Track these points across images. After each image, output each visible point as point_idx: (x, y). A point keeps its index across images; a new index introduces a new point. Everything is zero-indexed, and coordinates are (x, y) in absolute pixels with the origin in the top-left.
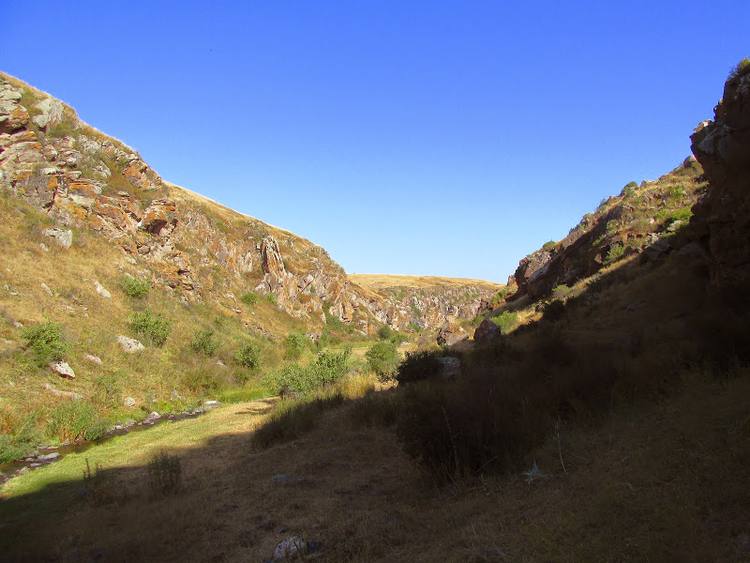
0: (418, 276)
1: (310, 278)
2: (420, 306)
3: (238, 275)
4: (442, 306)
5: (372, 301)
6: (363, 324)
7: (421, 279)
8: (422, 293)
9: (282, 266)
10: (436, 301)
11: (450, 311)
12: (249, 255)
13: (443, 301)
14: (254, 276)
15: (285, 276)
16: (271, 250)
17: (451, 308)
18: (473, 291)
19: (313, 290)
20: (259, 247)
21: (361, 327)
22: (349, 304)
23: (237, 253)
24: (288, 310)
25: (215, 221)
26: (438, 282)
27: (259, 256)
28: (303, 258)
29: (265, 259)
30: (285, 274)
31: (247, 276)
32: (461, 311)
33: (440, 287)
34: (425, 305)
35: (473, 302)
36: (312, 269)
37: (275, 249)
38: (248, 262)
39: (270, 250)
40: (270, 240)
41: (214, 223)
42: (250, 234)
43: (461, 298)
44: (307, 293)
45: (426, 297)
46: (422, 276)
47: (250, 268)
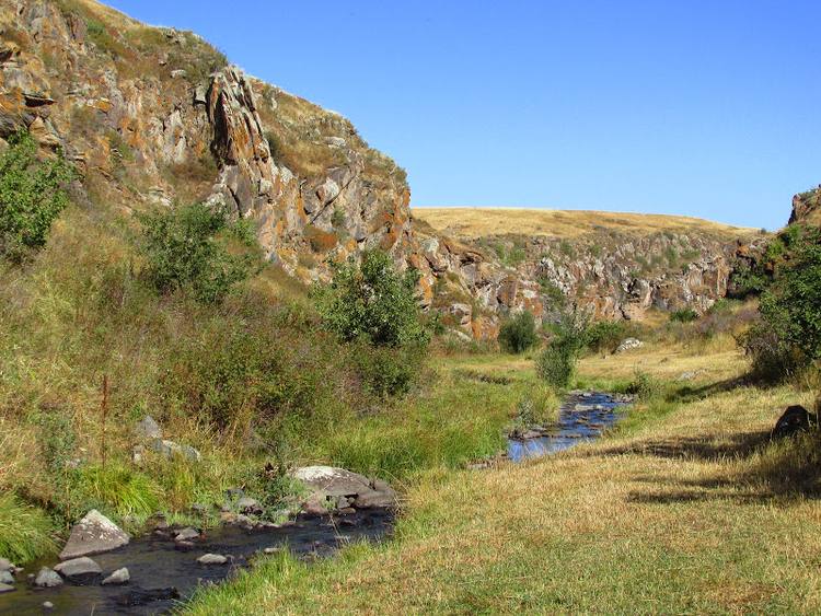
0: (549, 210)
1: (331, 187)
2: (562, 280)
3: (151, 169)
4: (613, 280)
5: (467, 261)
6: (461, 314)
7: (558, 217)
8: (566, 250)
9: (264, 146)
10: (599, 268)
11: (633, 292)
12: (175, 118)
13: (614, 269)
14: (193, 173)
15: (274, 175)
16: (236, 104)
17: (634, 285)
18: (682, 243)
19: (338, 220)
20: (201, 97)
21: (456, 319)
22: (422, 264)
23: (147, 111)
24: (286, 267)
25: (83, 23)
26: (600, 223)
27: (202, 119)
28: (305, 138)
29: (221, 127)
30: (275, 170)
31: (175, 173)
32: (658, 294)
33: (606, 235)
34: (573, 279)
35: (685, 269)
36: (336, 164)
37: (245, 100)
38: (176, 137)
39: (231, 105)
40: (232, 77)
41: (81, 29)
42: (174, 62)
43: (656, 260)
44: (325, 226)
45: (573, 258)
46: (558, 210)
47: (179, 154)
